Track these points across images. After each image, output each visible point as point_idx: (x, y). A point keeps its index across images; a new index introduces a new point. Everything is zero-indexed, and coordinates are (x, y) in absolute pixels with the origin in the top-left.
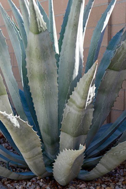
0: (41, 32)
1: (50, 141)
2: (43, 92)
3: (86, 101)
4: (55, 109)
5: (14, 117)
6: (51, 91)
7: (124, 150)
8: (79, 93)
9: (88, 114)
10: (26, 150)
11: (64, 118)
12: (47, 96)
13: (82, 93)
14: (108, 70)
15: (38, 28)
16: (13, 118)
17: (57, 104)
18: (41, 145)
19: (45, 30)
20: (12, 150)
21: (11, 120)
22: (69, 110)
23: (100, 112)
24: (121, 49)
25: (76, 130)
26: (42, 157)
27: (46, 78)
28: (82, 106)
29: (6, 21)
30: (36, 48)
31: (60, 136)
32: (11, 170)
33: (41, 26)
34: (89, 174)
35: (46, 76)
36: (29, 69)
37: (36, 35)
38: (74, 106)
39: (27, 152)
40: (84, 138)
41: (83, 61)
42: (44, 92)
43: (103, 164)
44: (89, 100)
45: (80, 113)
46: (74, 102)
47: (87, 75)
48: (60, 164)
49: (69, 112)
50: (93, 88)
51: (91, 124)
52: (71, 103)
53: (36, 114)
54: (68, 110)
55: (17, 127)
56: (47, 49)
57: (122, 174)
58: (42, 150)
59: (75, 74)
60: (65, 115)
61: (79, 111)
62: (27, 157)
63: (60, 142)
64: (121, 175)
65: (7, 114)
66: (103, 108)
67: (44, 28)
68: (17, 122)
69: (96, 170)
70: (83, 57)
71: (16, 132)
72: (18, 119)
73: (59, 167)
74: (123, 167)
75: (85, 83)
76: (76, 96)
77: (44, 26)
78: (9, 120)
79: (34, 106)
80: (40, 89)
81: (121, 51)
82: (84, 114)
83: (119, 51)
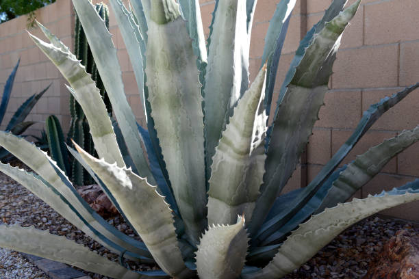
0: (170, 20)
1: (193, 215)
2: (176, 127)
3: (250, 142)
4: (199, 157)
5: (121, 169)
6: (190, 126)
7: (321, 227)
8: (237, 126)
9: (256, 165)
10: (147, 230)
11: (214, 173)
12: (185, 135)
13: (242, 125)
14: (291, 86)
15: (164, 13)
16: (119, 171)
17: (203, 149)
18: (174, 221)
19: (178, 18)
20: (133, 235)
21: (116, 174)
22: (222, 158)
23: (280, 162)
24: (314, 48)
25: (234, 194)
26: (177, 243)
27: (182, 104)
28: (243, 149)
29: (115, 7)
30: (163, 50)
31: (208, 205)
32: (128, 267)
33: (170, 9)
34: (262, 272)
35: (181, 99)
36: (152, 87)
37: (161, 26)
38: (230, 150)
39: (148, 233)
40: (249, 207)
41: (249, 74)
42: (178, 127)
43: (286, 255)
44: (256, 139)
45: (241, 163)
46: (229, 143)
47: (250, 93)
48: (206, 253)
49: (222, 162)
50: (263, 117)
51: (262, 182)
52: (225, 146)
53: (167, 168)
54: (219, 158)
55: (127, 187)
56: (181, 51)
57: (322, 274)
58: (175, 229)
59: (235, 97)
60: (214, 167)
61: (238, 160)
62: (149, 242)
63: (208, 216)
64: (320, 275)
65: (107, 164)
66: (284, 155)
67: (175, 14)
68: (128, 178)
69: (273, 266)
70: (247, 65)
71: (126, 197)
72: (128, 173)
73: (206, 259)
74: (325, 262)
75: (247, 108)
76: (233, 133)
77: (174, 10)
78: (112, 175)
79: (163, 153)
80: (171, 123)
81: (314, 51)
82: (248, 164)
83: (311, 52)
